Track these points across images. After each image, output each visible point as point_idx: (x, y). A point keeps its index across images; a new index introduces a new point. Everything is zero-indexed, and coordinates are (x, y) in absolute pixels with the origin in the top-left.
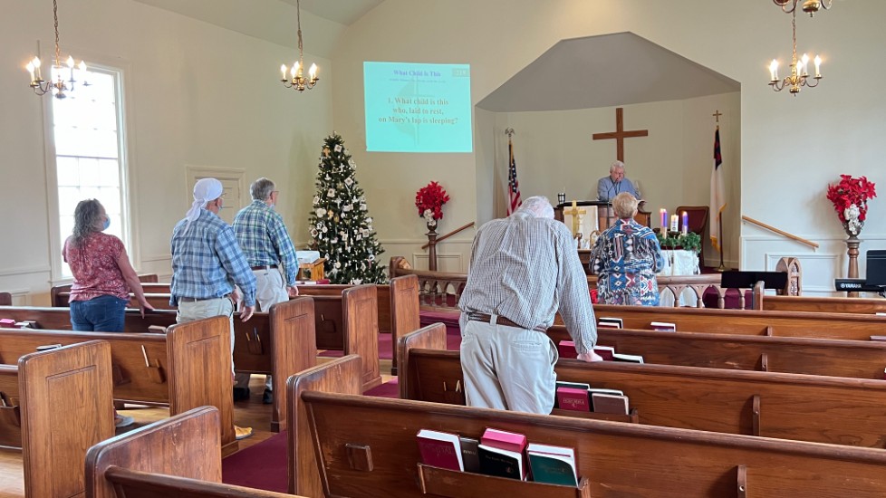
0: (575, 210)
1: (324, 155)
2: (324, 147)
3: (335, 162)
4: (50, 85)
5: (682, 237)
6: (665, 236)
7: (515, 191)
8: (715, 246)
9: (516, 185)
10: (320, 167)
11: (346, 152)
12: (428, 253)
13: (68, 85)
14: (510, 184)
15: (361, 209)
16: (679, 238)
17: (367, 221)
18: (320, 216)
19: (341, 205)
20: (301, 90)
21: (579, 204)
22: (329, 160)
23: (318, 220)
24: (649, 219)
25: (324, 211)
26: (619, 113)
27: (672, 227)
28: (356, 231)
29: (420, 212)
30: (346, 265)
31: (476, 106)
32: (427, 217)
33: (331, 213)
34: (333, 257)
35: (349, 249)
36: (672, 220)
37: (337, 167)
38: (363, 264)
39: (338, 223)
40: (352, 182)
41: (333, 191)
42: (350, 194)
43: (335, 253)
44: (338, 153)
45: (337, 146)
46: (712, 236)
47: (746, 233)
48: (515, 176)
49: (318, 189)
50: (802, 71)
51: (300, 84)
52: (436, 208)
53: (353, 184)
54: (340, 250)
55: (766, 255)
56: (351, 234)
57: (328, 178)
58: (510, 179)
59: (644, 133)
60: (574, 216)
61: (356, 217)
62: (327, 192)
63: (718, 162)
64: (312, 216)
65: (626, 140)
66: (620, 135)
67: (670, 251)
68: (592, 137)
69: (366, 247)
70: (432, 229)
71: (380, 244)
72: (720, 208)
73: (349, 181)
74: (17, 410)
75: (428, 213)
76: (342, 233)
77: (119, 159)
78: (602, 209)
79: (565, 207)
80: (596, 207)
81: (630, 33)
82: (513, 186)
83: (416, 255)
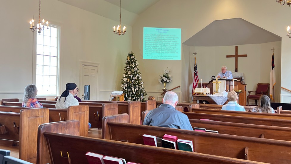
0: (217, 81)
1: (127, 59)
2: (128, 57)
3: (131, 62)
4: (36, 28)
7: (196, 75)
8: (272, 99)
9: (197, 73)
10: (126, 63)
11: (135, 59)
13: (42, 29)
14: (194, 72)
15: (139, 79)
17: (142, 83)
18: (125, 81)
19: (132, 77)
20: (120, 35)
21: (219, 80)
22: (129, 61)
23: (124, 82)
24: (245, 87)
25: (126, 79)
26: (237, 48)
28: (137, 87)
30: (133, 99)
31: (183, 43)
33: (129, 80)
34: (128, 96)
35: (134, 93)
37: (132, 64)
38: (139, 99)
39: (131, 84)
40: (137, 69)
41: (130, 72)
42: (136, 73)
43: (130, 94)
44: (132, 59)
45: (132, 56)
46: (270, 94)
47: (283, 93)
48: (197, 69)
49: (125, 71)
51: (120, 33)
53: (137, 70)
54: (131, 93)
55: (290, 102)
56: (135, 88)
57: (128, 68)
58: (194, 70)
59: (246, 56)
60: (217, 84)
61: (137, 82)
62: (128, 72)
63: (273, 67)
64: (122, 81)
65: (239, 58)
66: (237, 56)
68: (226, 56)
69: (140, 93)
71: (146, 92)
72: (274, 84)
73: (136, 69)
74: (19, 128)
76: (132, 87)
77: (57, 57)
78: (227, 82)
79: (213, 81)
80: (225, 81)
81: (240, 18)
82: (196, 73)
83: (158, 97)
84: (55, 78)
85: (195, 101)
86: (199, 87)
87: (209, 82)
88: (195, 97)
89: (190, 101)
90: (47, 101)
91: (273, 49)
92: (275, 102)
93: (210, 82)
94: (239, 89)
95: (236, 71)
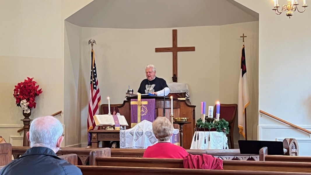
5: (215, 121)
6: (204, 121)
7: (95, 88)
8: (242, 133)
9: (96, 84)
12: (23, 136)
14: (91, 82)
16: (214, 122)
24: (194, 110)
26: (175, 32)
27: (209, 114)
29: (17, 102)
31: (65, 20)
32: (23, 106)
36: (209, 110)
46: (240, 125)
47: (263, 124)
48: (96, 76)
50: (294, 1)
52: (31, 99)
55: (276, 140)
58: (91, 78)
59: (192, 49)
63: (244, 72)
65: (179, 53)
66: (175, 49)
67: (206, 132)
68: (154, 50)
70: (27, 116)
72: (245, 105)
75: (24, 103)
78: (159, 101)
79: (132, 100)
80: (155, 99)
82: (94, 84)
83: (12, 138)
85: (96, 143)
86: (102, 114)
87: (122, 103)
88: (94, 135)
89: (82, 143)
92: (248, 140)
93: (125, 102)
94: (182, 115)
95: (175, 79)
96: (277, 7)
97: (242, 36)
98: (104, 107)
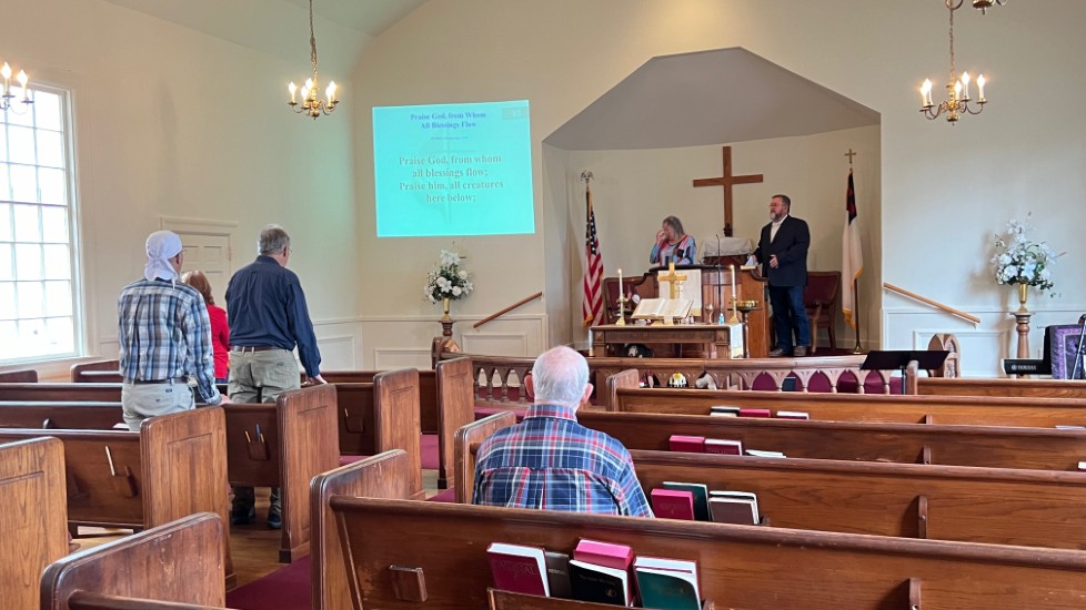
0: (672, 275)
7: (594, 252)
8: (849, 322)
9: (596, 245)
14: (588, 244)
20: (315, 116)
26: (727, 152)
31: (543, 142)
46: (845, 309)
47: (889, 306)
48: (595, 233)
50: (962, 93)
51: (314, 110)
55: (914, 333)
58: (587, 236)
59: (759, 179)
60: (672, 283)
63: (852, 215)
65: (736, 188)
66: (728, 181)
68: (691, 184)
72: (856, 273)
77: (69, 207)
78: (706, 274)
79: (660, 272)
80: (699, 271)
81: (739, 48)
82: (592, 246)
83: (466, 336)
84: (67, 287)
85: (603, 349)
87: (642, 276)
88: (599, 334)
89: (576, 342)
90: (40, 384)
91: (850, 154)
93: (646, 275)
94: (746, 296)
95: (728, 232)
96: (930, 107)
97: (848, 152)
98: (609, 284)
